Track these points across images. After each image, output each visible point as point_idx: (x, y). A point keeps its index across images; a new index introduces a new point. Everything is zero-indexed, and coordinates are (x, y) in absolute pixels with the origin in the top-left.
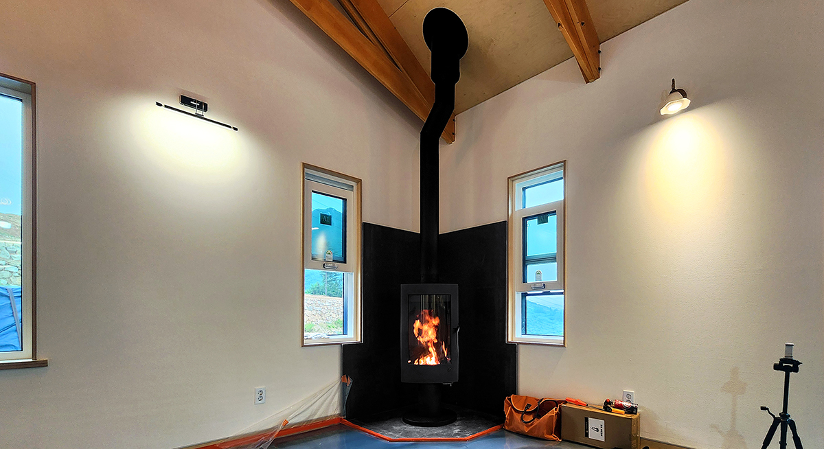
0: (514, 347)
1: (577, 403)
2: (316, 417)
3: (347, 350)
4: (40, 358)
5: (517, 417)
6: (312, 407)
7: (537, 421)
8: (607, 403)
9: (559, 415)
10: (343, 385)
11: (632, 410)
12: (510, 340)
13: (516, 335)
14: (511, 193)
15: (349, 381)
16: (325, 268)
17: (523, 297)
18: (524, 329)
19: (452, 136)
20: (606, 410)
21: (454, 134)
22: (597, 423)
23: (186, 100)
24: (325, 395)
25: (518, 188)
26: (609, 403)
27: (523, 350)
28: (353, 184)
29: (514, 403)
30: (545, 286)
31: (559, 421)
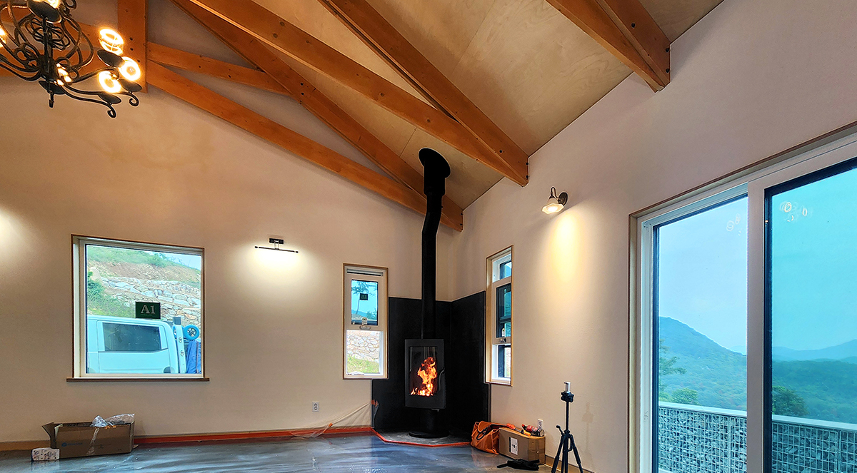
0: (488, 386)
1: (510, 427)
2: (353, 425)
3: (376, 383)
4: (206, 377)
6: (349, 418)
7: (482, 439)
9: (497, 435)
10: (373, 406)
11: (537, 433)
12: (487, 381)
13: (493, 378)
14: (489, 269)
15: (377, 404)
16: (361, 329)
17: (502, 349)
18: (502, 373)
19: (460, 226)
20: (522, 432)
21: (462, 225)
22: (514, 441)
23: (272, 241)
24: (359, 411)
25: (495, 265)
26: (524, 427)
27: (494, 390)
28: (383, 271)
29: (480, 426)
30: (505, 340)
31: (498, 440)
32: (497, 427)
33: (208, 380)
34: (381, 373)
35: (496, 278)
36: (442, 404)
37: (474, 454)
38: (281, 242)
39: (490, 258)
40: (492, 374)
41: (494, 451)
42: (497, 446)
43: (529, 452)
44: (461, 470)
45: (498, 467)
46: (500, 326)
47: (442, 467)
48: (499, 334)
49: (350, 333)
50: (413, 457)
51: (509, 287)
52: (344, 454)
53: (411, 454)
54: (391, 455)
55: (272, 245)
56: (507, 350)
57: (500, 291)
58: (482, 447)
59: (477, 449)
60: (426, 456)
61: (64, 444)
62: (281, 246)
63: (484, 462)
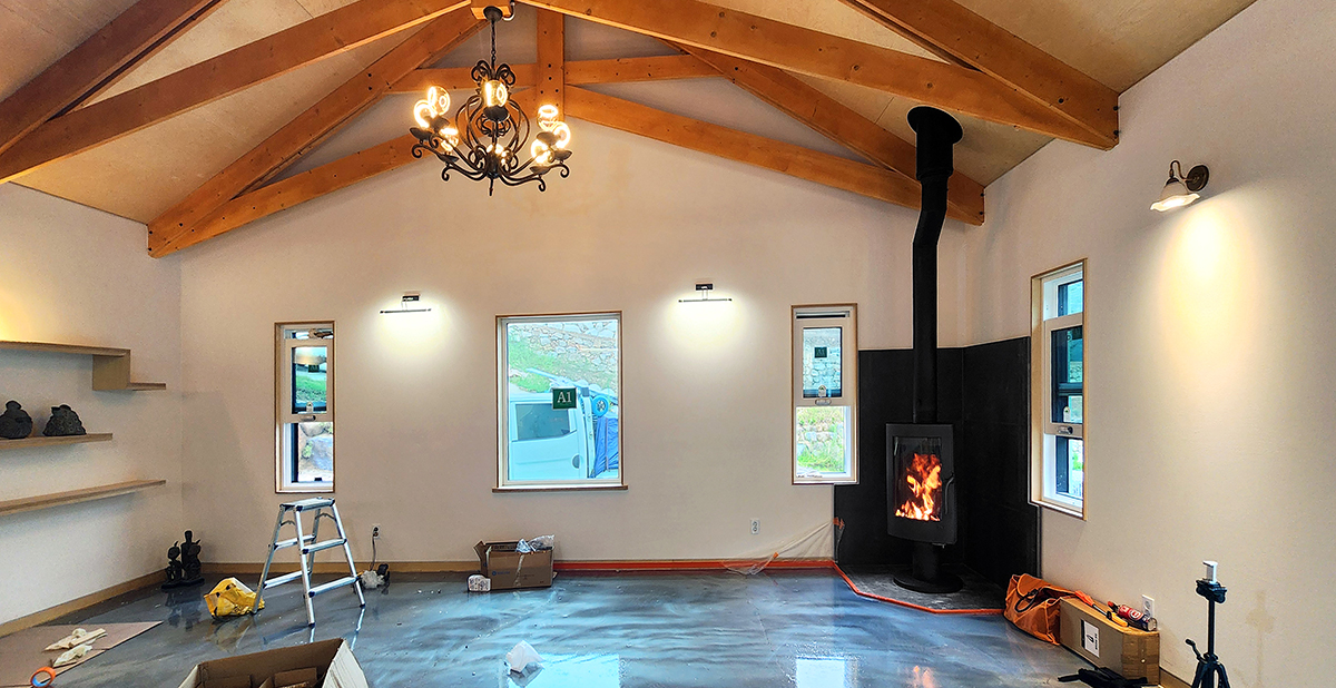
0: (1036, 511)
1: (1082, 600)
2: (806, 556)
3: (840, 491)
4: (625, 484)
5: (1014, 603)
6: (801, 546)
7: (1026, 612)
8: (1111, 607)
9: (1057, 609)
10: (836, 528)
11: (1140, 624)
12: (1033, 501)
13: (1046, 494)
14: (1035, 298)
15: (842, 524)
16: (817, 404)
17: (1062, 443)
18: (1063, 485)
19: (978, 216)
20: (1109, 616)
21: (982, 213)
22: (1091, 630)
23: (699, 287)
24: (815, 535)
25: (1050, 288)
26: (1114, 607)
27: (1046, 516)
28: (849, 308)
29: (1021, 585)
30: (1071, 430)
31: (1058, 618)
32: (1056, 594)
33: (626, 488)
34: (848, 474)
35: (1049, 312)
36: (951, 536)
37: (1012, 638)
38: (710, 287)
39: (1039, 277)
40: (1043, 488)
41: (1050, 637)
42: (1056, 629)
43: (1124, 659)
44: (990, 676)
45: (1060, 680)
46: (1059, 403)
47: (956, 665)
48: (1057, 416)
49: (801, 412)
50: (905, 634)
51: (1078, 332)
52: (801, 616)
53: (900, 627)
54: (869, 626)
55: (700, 295)
56: (1075, 446)
57: (1058, 337)
58: (1027, 627)
59: (1016, 628)
60: (927, 633)
61: (494, 573)
62: (710, 294)
63: (1033, 662)
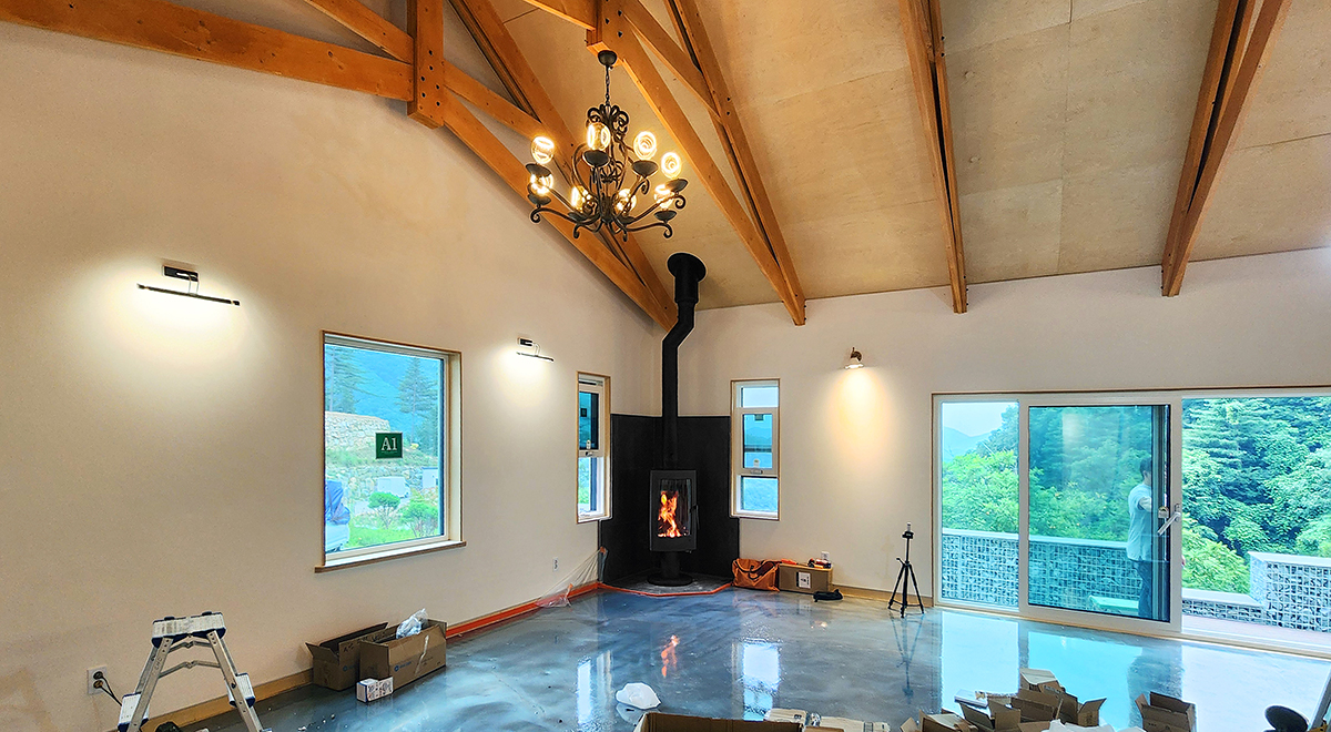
0: (737, 520)
1: (789, 563)
2: (585, 581)
4: (463, 540)
5: (746, 575)
7: (761, 578)
8: (811, 561)
9: (777, 571)
10: (600, 555)
11: (828, 566)
12: (733, 515)
13: (746, 511)
14: (733, 393)
20: (812, 566)
22: (805, 576)
24: (590, 563)
26: (813, 561)
27: (744, 524)
28: (603, 379)
31: (777, 576)
32: (774, 563)
33: (464, 544)
34: (601, 511)
41: (775, 588)
42: (777, 583)
